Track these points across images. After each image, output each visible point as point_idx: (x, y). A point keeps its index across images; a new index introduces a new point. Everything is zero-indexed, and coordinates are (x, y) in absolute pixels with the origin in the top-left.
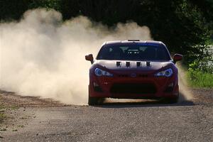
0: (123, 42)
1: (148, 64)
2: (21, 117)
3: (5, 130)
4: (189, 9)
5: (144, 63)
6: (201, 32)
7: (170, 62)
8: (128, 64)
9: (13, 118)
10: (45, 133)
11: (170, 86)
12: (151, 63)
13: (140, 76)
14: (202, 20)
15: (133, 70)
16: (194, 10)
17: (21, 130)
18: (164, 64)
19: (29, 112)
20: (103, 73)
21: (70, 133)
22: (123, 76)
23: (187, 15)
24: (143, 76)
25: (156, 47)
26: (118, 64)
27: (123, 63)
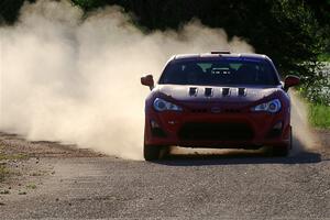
0: (202, 55)
1: (241, 92)
2: (31, 172)
3: (7, 193)
4: (293, 7)
5: (234, 91)
6: (311, 41)
7: (278, 89)
8: (208, 92)
9: (19, 174)
10: (69, 197)
11: (275, 127)
12: (247, 90)
13: (227, 111)
14: (312, 24)
15: (216, 102)
16: (301, 8)
17: (31, 193)
18: (267, 92)
19: (44, 165)
20: (168, 105)
21: (107, 198)
22: (199, 111)
23: (289, 16)
24: (232, 111)
25: (257, 64)
26: (192, 91)
27: (201, 89)
